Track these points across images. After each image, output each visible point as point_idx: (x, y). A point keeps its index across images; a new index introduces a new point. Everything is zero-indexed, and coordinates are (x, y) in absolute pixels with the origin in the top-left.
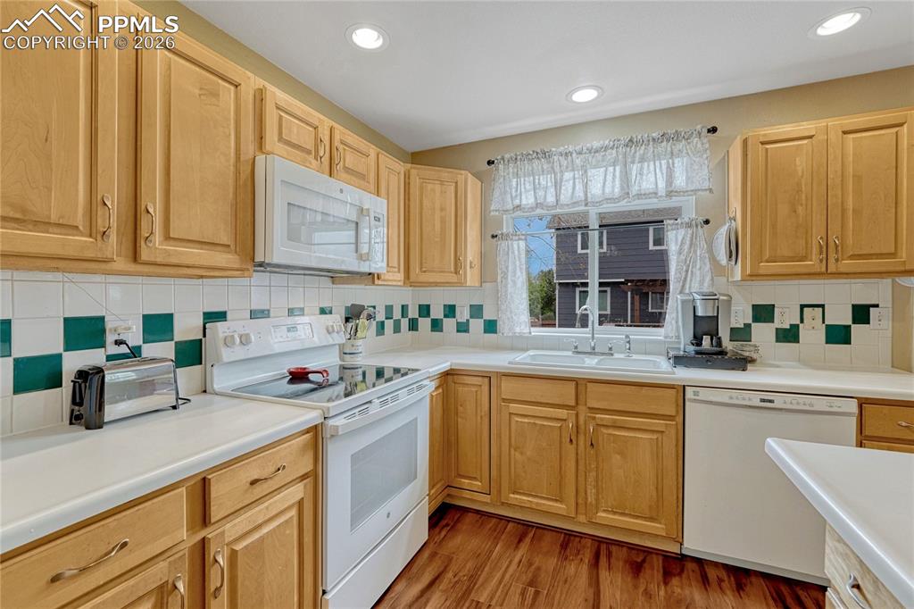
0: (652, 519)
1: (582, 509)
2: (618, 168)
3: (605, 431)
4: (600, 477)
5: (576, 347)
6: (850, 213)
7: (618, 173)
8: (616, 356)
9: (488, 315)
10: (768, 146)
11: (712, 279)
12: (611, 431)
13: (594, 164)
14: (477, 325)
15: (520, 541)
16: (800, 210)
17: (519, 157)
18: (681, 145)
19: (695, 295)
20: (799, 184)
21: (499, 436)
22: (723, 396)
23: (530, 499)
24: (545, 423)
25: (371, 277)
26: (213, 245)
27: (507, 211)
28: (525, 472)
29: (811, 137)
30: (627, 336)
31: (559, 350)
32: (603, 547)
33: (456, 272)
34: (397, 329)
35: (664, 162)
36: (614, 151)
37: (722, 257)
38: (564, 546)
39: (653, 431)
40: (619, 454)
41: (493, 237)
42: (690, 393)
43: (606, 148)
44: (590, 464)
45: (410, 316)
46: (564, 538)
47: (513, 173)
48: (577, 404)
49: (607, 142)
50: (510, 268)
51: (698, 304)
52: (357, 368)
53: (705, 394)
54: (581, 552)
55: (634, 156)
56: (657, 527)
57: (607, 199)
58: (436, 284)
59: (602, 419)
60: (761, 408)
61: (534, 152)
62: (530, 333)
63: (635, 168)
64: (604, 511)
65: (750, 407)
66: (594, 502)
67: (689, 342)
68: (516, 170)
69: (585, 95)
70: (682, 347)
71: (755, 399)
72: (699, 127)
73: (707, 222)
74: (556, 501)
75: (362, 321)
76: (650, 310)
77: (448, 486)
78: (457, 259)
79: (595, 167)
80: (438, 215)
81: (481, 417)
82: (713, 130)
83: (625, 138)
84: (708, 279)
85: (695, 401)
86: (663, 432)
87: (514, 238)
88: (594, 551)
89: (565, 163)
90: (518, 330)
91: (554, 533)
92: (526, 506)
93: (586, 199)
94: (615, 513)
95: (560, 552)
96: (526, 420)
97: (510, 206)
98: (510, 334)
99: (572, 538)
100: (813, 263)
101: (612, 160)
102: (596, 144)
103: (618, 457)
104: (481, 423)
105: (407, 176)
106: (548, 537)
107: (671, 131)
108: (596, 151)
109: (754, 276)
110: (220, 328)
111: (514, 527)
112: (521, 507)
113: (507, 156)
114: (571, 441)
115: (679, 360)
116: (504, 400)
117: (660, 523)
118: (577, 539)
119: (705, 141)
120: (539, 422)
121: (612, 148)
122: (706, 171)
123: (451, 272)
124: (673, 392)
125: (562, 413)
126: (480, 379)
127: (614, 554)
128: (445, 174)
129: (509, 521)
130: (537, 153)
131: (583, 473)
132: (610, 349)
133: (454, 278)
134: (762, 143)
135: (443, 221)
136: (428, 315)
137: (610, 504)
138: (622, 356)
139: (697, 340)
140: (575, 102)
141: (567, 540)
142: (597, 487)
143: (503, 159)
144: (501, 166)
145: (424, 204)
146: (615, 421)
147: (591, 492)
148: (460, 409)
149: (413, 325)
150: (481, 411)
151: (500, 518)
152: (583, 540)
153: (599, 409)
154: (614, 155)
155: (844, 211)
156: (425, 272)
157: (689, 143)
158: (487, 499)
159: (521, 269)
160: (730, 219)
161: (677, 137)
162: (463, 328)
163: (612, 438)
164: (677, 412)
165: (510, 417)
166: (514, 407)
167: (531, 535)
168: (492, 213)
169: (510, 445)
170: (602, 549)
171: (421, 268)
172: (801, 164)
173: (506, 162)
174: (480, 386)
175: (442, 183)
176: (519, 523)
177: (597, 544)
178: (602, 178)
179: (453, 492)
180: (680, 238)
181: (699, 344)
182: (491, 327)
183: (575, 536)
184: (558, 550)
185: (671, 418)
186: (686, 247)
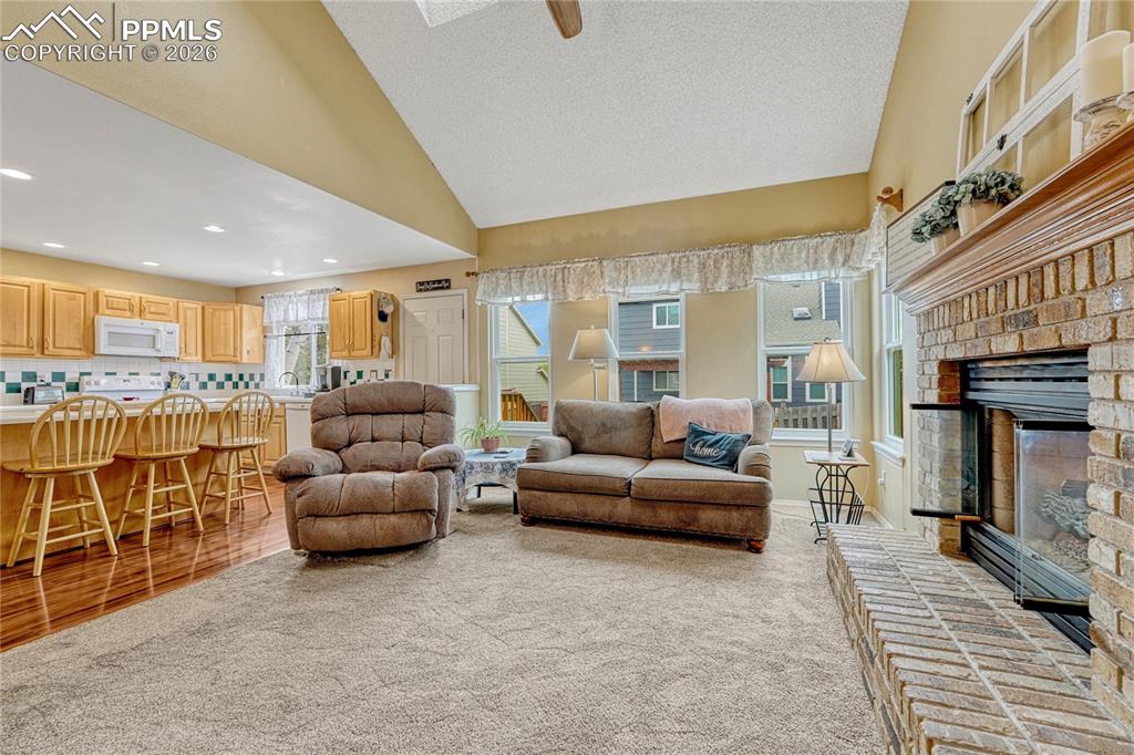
26: (74, 349)
78: (235, 349)
80: (222, 327)
105: (203, 308)
110: (86, 378)
135: (226, 330)
136: (218, 383)
175: (225, 311)
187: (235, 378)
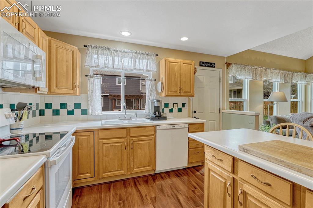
0: (149, 166)
1: (129, 170)
2: (133, 60)
3: (136, 143)
4: (134, 158)
5: (120, 118)
6: (184, 82)
7: (132, 61)
8: (133, 119)
9: (83, 107)
10: (170, 63)
11: (156, 96)
12: (138, 143)
13: (125, 56)
14: (77, 112)
15: (109, 189)
16: (176, 80)
17: (98, 47)
18: (149, 57)
19: (154, 100)
20: (176, 74)
21: (98, 153)
22: (165, 127)
23: (111, 173)
24: (117, 145)
25: (35, 89)
27: (92, 66)
28: (109, 164)
29: (178, 63)
30: (136, 113)
31: (112, 119)
32: (135, 180)
33: (73, 89)
34: (34, 115)
35: (145, 61)
36: (131, 54)
37: (160, 90)
38: (124, 184)
39: (148, 140)
40: (140, 149)
41: (86, 76)
42: (158, 127)
43: (129, 52)
44: (131, 155)
45: (40, 109)
46: (123, 182)
47: (96, 52)
48: (127, 136)
49: (129, 50)
50: (94, 89)
51: (156, 103)
52: (21, 136)
53: (161, 127)
54: (130, 184)
55: (137, 57)
56: (150, 168)
57: (129, 69)
58: (64, 94)
59: (135, 139)
60: (173, 129)
61: (104, 47)
62: (102, 114)
63: (137, 61)
64: (136, 168)
65: (171, 129)
66: (133, 167)
67: (153, 114)
68: (97, 52)
69: (126, 34)
70: (151, 115)
71: (171, 127)
72: (154, 53)
73: (155, 80)
74: (120, 170)
75: (25, 112)
76: (117, 105)
77: (74, 180)
79: (126, 58)
80: (65, 64)
81: (90, 147)
82: (157, 55)
83: (135, 51)
84: (155, 96)
85: (159, 129)
86: (151, 140)
87: (95, 77)
88: (134, 182)
89: (115, 54)
90: (97, 113)
91: (119, 182)
92: (110, 176)
93: (123, 68)
94: (138, 168)
95: (124, 187)
96: (109, 145)
97: (94, 65)
98: (94, 115)
99: (126, 181)
100: (178, 93)
101: (131, 57)
102: (126, 50)
103: (140, 150)
104: (90, 150)
105: (50, 42)
106: (118, 183)
107: (147, 52)
108: (126, 53)
109: (167, 96)
111: (105, 185)
112: (107, 177)
113: (93, 45)
114: (125, 148)
115: (152, 119)
116: (100, 139)
117: (151, 166)
118: (127, 181)
119: (155, 57)
120: (114, 145)
121: (131, 53)
122: (155, 66)
123: (71, 89)
124: (153, 128)
125: (122, 140)
126: (90, 132)
127: (139, 180)
128: (68, 46)
129: (102, 185)
130: (105, 48)
131: (129, 158)
132: (131, 117)
133: (72, 92)
134: (169, 62)
135: (67, 67)
136: (51, 108)
137: (137, 165)
138: (134, 119)
139: (155, 113)
140: (122, 35)
141: (125, 182)
142: (133, 161)
143: (91, 46)
144: (90, 49)
145: (58, 57)
146: (139, 139)
147: (132, 163)
148: (80, 146)
149: (42, 113)
150: (90, 145)
151: (98, 185)
152: (129, 180)
153: (134, 136)
154: (132, 55)
155: (183, 81)
156: (58, 88)
157: (151, 57)
158: (93, 179)
159: (98, 90)
160: (161, 80)
161: (148, 55)
162: (71, 113)
163: (138, 145)
164: (154, 133)
165: (103, 145)
166: (104, 141)
167: (112, 185)
168: (86, 66)
169: (103, 156)
170: (135, 181)
171: (57, 86)
172: (176, 69)
173: (92, 47)
174: (90, 135)
175: (67, 50)
176: (106, 184)
177: (133, 179)
178: (127, 62)
179: (77, 182)
180: (149, 84)
181: (156, 114)
182: (84, 112)
183: (126, 180)
184: (123, 186)
185: (153, 135)
186: (150, 86)
187: (71, 107)
